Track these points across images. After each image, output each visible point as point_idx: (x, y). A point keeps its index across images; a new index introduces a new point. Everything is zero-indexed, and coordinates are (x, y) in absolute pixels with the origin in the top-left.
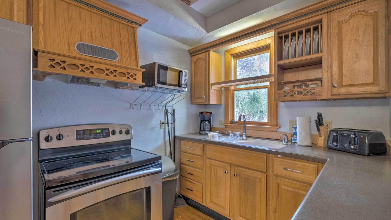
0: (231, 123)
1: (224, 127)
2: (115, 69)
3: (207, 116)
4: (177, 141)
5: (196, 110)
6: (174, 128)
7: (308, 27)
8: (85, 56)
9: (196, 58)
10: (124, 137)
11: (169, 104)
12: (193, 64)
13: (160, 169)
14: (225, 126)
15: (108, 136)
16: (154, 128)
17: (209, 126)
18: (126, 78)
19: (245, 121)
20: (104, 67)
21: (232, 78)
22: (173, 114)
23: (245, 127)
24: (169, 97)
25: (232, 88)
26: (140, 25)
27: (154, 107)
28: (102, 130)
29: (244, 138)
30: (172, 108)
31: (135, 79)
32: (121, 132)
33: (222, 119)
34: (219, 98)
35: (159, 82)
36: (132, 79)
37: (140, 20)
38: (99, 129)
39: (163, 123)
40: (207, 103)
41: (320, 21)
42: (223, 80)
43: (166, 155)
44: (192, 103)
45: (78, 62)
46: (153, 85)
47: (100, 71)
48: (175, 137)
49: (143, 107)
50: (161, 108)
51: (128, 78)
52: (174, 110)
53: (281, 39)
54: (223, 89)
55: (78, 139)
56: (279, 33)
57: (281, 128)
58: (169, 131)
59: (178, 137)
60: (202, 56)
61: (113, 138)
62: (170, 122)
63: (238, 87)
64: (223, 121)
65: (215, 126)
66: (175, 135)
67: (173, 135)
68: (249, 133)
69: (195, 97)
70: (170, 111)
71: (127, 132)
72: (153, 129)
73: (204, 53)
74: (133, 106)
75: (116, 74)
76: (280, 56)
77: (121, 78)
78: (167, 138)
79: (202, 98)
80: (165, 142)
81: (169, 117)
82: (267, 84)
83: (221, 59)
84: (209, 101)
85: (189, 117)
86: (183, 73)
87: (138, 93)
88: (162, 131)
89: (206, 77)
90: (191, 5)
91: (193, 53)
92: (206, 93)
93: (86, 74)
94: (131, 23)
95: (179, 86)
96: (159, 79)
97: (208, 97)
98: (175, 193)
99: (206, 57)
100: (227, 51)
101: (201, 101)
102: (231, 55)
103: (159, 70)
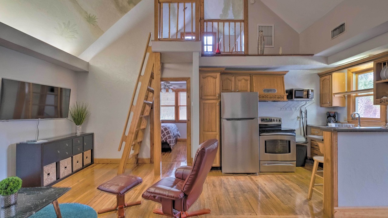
0: (352, 119)
2: (276, 96)
3: (332, 114)
4: (308, 128)
5: (324, 110)
6: (307, 121)
8: (266, 93)
9: (323, 78)
10: (278, 123)
11: (303, 107)
12: (321, 82)
13: (295, 134)
14: (348, 121)
16: (294, 119)
17: (334, 121)
18: (280, 99)
19: (359, 117)
20: (272, 96)
21: (354, 89)
22: (306, 113)
24: (304, 103)
25: (354, 95)
26: (286, 74)
27: (293, 109)
28: (269, 119)
31: (284, 99)
32: (277, 121)
33: (346, 116)
34: (343, 102)
36: (282, 99)
37: (285, 72)
39: (299, 117)
40: (330, 106)
42: (346, 91)
43: (301, 135)
44: (321, 106)
45: (264, 96)
46: (292, 99)
48: (307, 126)
49: (287, 109)
50: (297, 109)
52: (306, 110)
54: (346, 96)
55: (263, 122)
58: (303, 123)
59: (309, 125)
60: (327, 77)
61: (273, 123)
63: (359, 94)
64: (347, 118)
65: (340, 121)
67: (306, 124)
69: (323, 103)
70: (303, 110)
71: (280, 121)
72: (293, 120)
73: (329, 76)
74: (282, 109)
76: (378, 77)
77: (278, 99)
78: (302, 126)
79: (328, 103)
80: (300, 128)
81: (303, 114)
82: (372, 93)
83: (344, 75)
84: (332, 105)
85: (318, 114)
86: (310, 91)
87: (285, 103)
88: (298, 121)
89: (330, 90)
90: (314, 55)
91: (320, 75)
92: (330, 100)
93: (266, 99)
94: (281, 75)
95: (308, 97)
96: (296, 96)
97: (331, 102)
98: (305, 153)
99: (330, 78)
100: (349, 70)
101: (327, 105)
102: (353, 73)
103: (295, 92)
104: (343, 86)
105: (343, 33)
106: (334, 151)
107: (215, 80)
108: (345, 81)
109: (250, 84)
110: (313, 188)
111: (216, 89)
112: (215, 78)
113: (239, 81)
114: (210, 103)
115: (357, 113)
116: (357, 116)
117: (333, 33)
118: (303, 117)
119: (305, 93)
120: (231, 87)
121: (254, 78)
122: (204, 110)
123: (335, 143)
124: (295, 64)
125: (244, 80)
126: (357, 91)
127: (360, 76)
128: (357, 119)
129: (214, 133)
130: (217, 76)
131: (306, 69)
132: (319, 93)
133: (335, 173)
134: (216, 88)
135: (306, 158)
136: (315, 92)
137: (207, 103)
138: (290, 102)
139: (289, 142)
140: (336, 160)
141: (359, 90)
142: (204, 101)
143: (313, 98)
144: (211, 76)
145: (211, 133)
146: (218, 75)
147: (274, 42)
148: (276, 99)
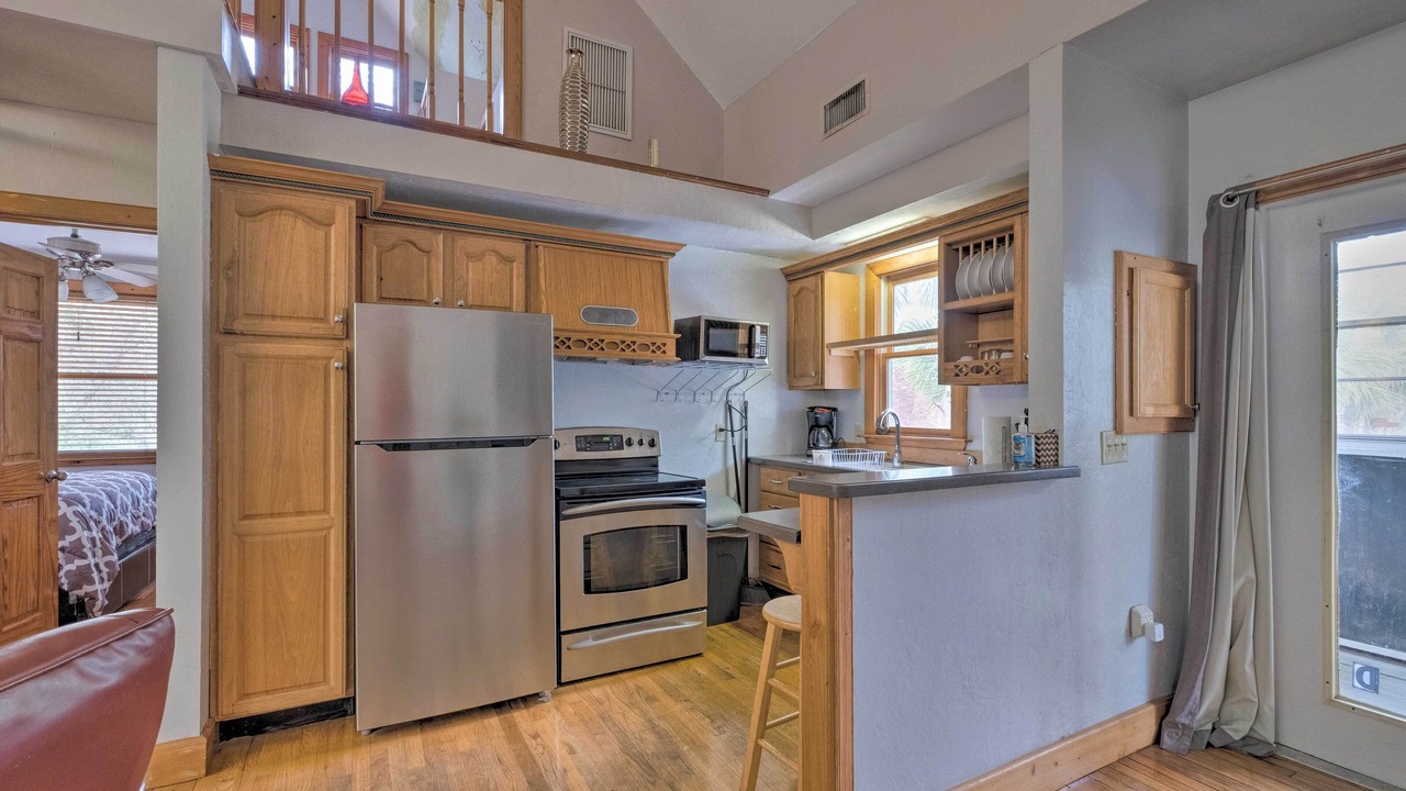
0: (878, 433)
1: (863, 441)
2: (633, 339)
3: (823, 417)
4: (752, 468)
5: (800, 401)
6: (746, 440)
7: (1001, 235)
8: (593, 326)
9: (798, 285)
10: (646, 451)
11: (736, 390)
12: (792, 299)
13: (702, 500)
14: (866, 438)
15: (620, 447)
16: (704, 439)
17: (828, 438)
18: (649, 352)
19: (898, 426)
20: (617, 339)
21: (883, 332)
22: (744, 413)
23: (899, 441)
24: (736, 375)
25: (883, 351)
26: (673, 255)
27: (702, 397)
28: (612, 436)
29: (896, 464)
30: (742, 399)
31: (664, 352)
32: (641, 443)
33: (861, 423)
34: (853, 375)
35: (710, 352)
36: (659, 353)
37: (672, 247)
38: (607, 436)
39: (721, 430)
40: (819, 387)
41: (1011, 227)
42: (862, 336)
43: (728, 494)
44: (791, 387)
45: (585, 337)
46: (695, 357)
47: (612, 345)
48: (748, 460)
49: (680, 397)
50: (717, 398)
51: (653, 351)
52: (746, 403)
53: (955, 253)
54: (862, 353)
55: (578, 450)
56: (949, 245)
57: (974, 443)
58: (734, 447)
59: (756, 459)
60: (810, 282)
61: (626, 453)
62: (736, 427)
63: (897, 349)
64: (863, 429)
65: (846, 440)
66: (749, 455)
67: (743, 456)
68: (908, 453)
69: (797, 374)
70: (736, 403)
71: (652, 444)
72: (701, 440)
73: (814, 277)
74: (663, 396)
75: (635, 347)
76: (949, 291)
77: (643, 353)
78: (731, 462)
79: (810, 376)
80: (727, 470)
81: (735, 418)
82: (935, 345)
83: (857, 285)
84: (822, 383)
85: (783, 417)
86: (758, 329)
87: (671, 371)
88: (720, 445)
89: (816, 329)
90: (771, 197)
91: (791, 275)
92: (817, 365)
93: (596, 353)
94: (658, 255)
95: (750, 355)
96: (711, 347)
97: (821, 373)
98: (742, 565)
99: (817, 286)
100: (870, 267)
101: (808, 382)
102: (880, 276)
103: (707, 329)
104: (851, 320)
105: (859, 115)
106: (840, 583)
107: (321, 233)
108: (858, 306)
109: (522, 280)
110: (763, 743)
111: (327, 281)
112: (319, 223)
113: (469, 256)
114: (290, 358)
115: (894, 415)
116: (891, 424)
117: (828, 113)
118: (735, 429)
119: (742, 337)
120: (430, 283)
121: (544, 254)
122: (244, 392)
123: (844, 545)
124: (708, 217)
125: (494, 259)
126: (892, 337)
127: (899, 288)
128: (890, 432)
129: (311, 521)
130: (332, 213)
131: (746, 251)
132: (785, 340)
133: (845, 676)
134: (327, 275)
135: (745, 581)
136: (771, 332)
137: (266, 357)
138: (689, 368)
139: (684, 529)
140: (848, 624)
141: (896, 333)
142: (244, 346)
143: (764, 358)
144: (299, 213)
145: (291, 522)
146: (343, 212)
147: (633, 120)
148: (634, 353)
